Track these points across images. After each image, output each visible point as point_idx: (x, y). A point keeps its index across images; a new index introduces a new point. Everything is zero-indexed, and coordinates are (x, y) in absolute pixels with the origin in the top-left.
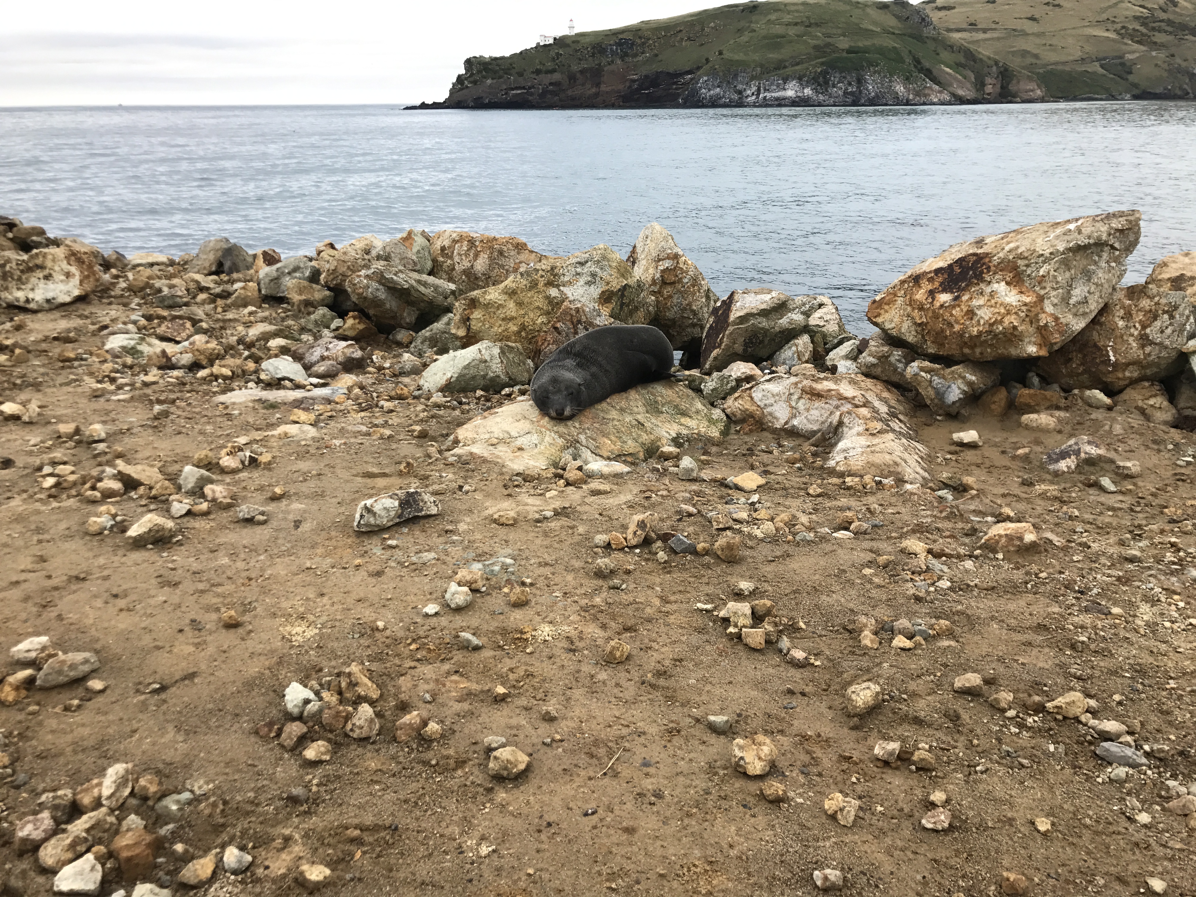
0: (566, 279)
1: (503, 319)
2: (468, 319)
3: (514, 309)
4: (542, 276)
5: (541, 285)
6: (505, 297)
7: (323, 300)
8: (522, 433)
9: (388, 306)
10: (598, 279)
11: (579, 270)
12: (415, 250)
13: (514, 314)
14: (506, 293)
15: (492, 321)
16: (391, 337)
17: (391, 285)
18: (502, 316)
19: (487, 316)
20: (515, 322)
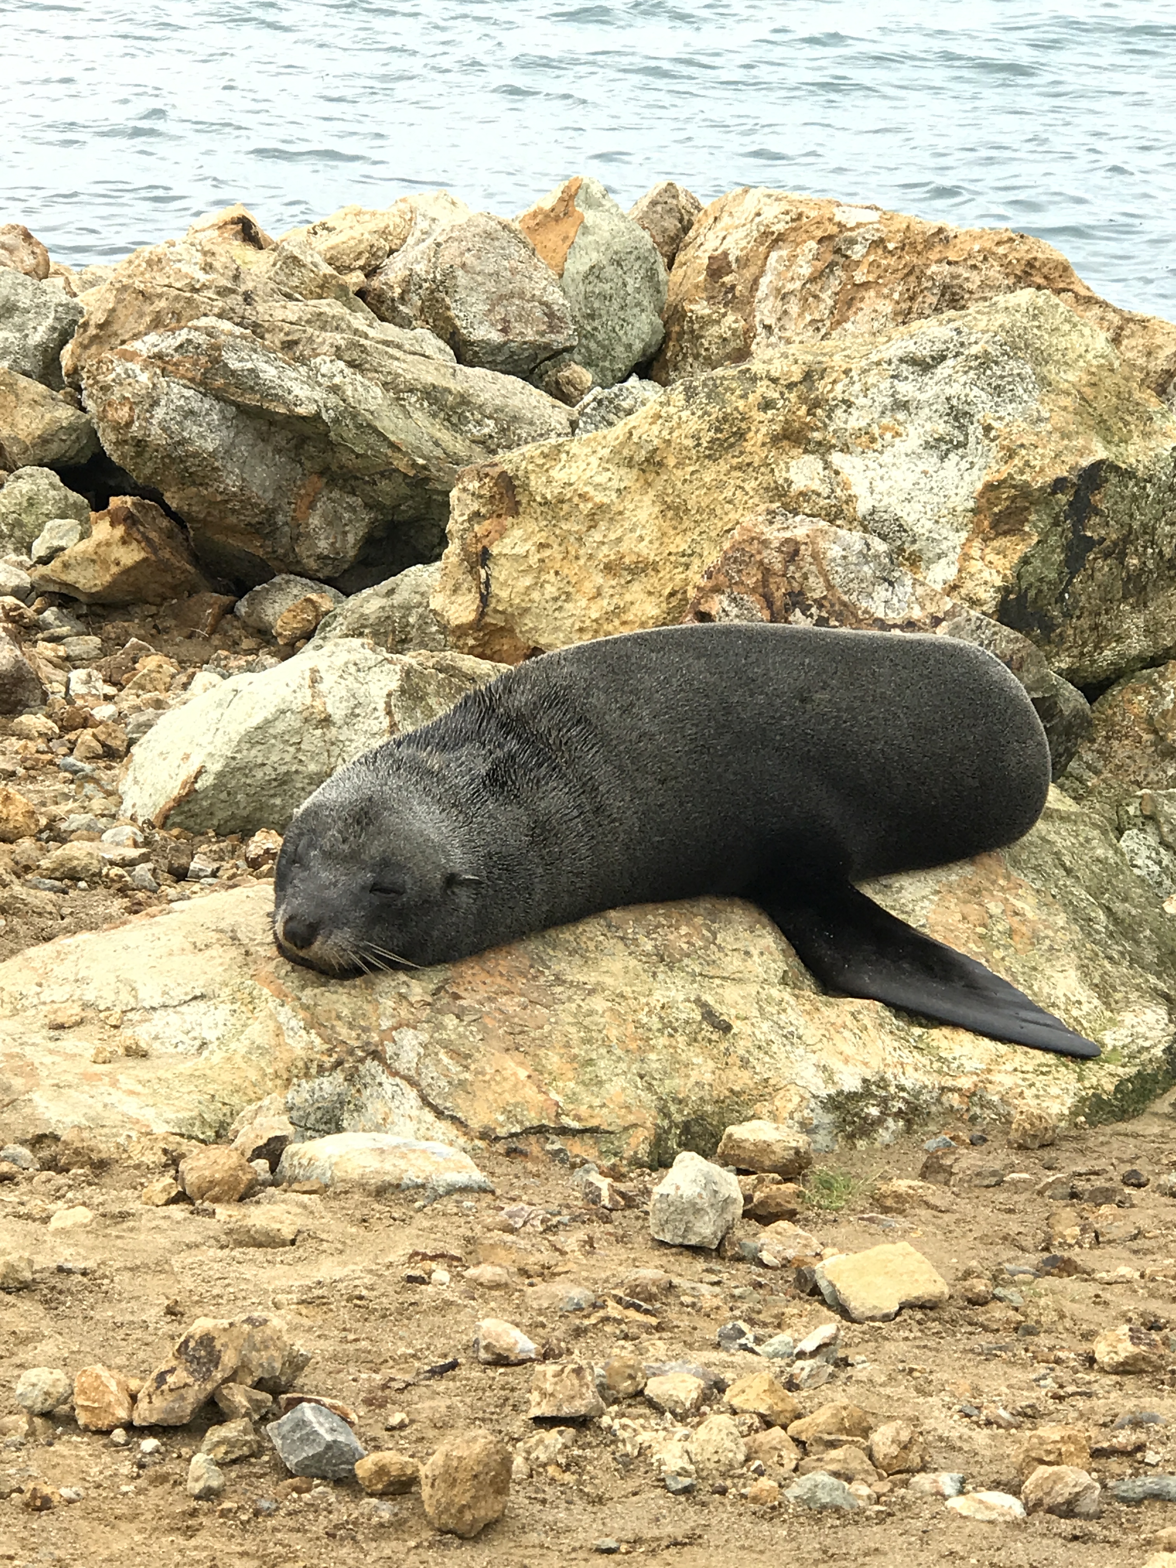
0: (856, 421)
1: (609, 568)
2: (485, 557)
3: (650, 532)
4: (767, 405)
5: (757, 437)
6: (629, 478)
7: (44, 440)
8: (179, 994)
9: (232, 482)
10: (975, 430)
11: (906, 389)
12: (577, 265)
13: (648, 551)
14: (630, 463)
15: (570, 570)
16: (242, 607)
17: (251, 400)
18: (606, 553)
19: (555, 551)
20: (651, 581)
